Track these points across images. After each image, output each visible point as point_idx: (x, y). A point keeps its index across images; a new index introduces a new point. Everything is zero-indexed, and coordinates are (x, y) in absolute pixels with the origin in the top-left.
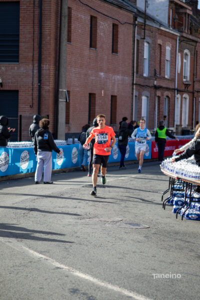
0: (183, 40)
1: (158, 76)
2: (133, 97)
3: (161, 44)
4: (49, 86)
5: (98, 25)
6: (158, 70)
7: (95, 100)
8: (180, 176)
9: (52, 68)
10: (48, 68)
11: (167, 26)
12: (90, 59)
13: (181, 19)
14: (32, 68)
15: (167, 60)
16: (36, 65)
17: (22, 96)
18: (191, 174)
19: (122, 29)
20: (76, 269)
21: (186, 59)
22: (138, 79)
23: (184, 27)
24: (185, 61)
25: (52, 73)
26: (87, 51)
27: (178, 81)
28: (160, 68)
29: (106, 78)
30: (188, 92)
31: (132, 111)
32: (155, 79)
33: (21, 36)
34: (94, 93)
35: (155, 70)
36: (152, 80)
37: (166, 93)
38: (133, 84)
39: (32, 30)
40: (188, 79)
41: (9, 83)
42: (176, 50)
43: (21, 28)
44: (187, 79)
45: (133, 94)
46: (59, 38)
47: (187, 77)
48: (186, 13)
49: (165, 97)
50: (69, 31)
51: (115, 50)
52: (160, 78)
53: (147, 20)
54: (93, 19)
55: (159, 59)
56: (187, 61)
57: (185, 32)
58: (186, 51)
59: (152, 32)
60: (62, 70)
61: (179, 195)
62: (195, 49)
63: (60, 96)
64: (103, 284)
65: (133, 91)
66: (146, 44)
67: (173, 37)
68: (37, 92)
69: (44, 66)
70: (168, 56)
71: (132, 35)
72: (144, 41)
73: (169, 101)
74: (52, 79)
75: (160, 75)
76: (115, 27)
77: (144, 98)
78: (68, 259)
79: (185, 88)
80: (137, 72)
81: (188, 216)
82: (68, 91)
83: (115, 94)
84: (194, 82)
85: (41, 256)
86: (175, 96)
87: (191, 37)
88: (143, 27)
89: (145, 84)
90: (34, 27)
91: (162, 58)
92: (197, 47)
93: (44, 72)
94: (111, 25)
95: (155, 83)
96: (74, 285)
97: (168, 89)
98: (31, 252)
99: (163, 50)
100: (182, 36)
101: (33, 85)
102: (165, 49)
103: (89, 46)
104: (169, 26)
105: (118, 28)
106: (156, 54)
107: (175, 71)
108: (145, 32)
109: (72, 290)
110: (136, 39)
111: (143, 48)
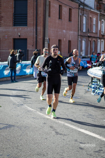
0: (101, 15)
3: (91, 17)
4: (40, 36)
5: (62, 9)
6: (90, 29)
7: (61, 42)
8: (95, 76)
9: (42, 28)
10: (40, 28)
12: (59, 24)
13: (100, 6)
14: (33, 29)
15: (94, 25)
16: (35, 27)
17: (29, 41)
19: (73, 11)
21: (102, 24)
22: (81, 33)
23: (101, 10)
24: (102, 25)
25: (42, 31)
26: (57, 21)
27: (99, 34)
28: (91, 28)
29: (66, 33)
30: (103, 39)
33: (28, 15)
34: (61, 39)
35: (89, 29)
36: (87, 34)
37: (94, 39)
38: (78, 35)
39: (33, 12)
40: (104, 33)
41: (23, 35)
42: (98, 20)
43: (28, 11)
45: (78, 40)
46: (45, 15)
48: (102, 3)
49: (93, 41)
50: (49, 12)
51: (70, 20)
52: (91, 32)
53: (85, 7)
54: (60, 6)
55: (90, 24)
56: (103, 25)
57: (102, 12)
58: (103, 20)
59: (87, 12)
60: (46, 29)
63: (45, 41)
65: (78, 39)
66: (84, 17)
67: (97, 14)
68: (35, 39)
69: (38, 28)
70: (94, 23)
71: (78, 14)
72: (83, 16)
73: (95, 43)
74: (42, 33)
75: (91, 31)
76: (70, 10)
77: (83, 42)
78: (44, 111)
79: (102, 37)
80: (80, 30)
81: (98, 93)
82: (49, 39)
83: (70, 40)
85: (33, 110)
86: (97, 41)
88: (83, 10)
89: (84, 35)
90: (34, 10)
91: (92, 24)
93: (38, 30)
95: (89, 35)
96: (45, 121)
97: (94, 37)
98: (29, 108)
99: (92, 20)
100: (101, 14)
101: (33, 36)
102: (93, 20)
103: (58, 19)
104: (95, 9)
105: (71, 10)
106: (89, 22)
107: (98, 28)
108: (84, 12)
109: (44, 123)
110: (80, 15)
111: (83, 19)
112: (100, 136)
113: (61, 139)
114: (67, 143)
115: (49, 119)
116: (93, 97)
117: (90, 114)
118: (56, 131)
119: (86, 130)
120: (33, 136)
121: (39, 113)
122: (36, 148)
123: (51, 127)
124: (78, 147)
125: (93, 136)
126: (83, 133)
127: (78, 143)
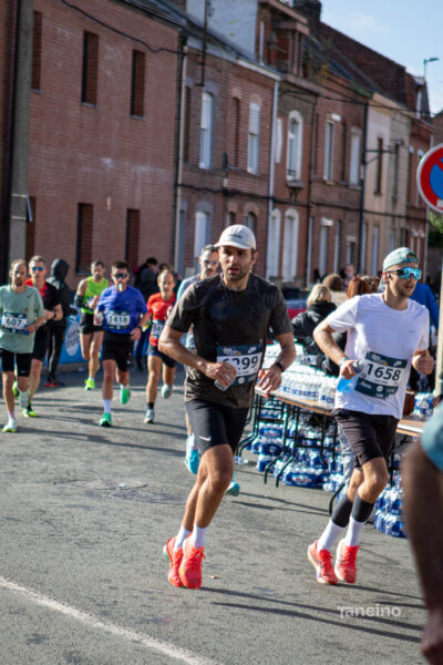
0: (288, 89)
1: (232, 168)
2: (175, 214)
3: (240, 97)
5: (100, 53)
6: (231, 156)
7: (91, 218)
11: (253, 58)
12: (81, 127)
13: (283, 43)
15: (252, 134)
18: (297, 387)
19: (153, 64)
20: (43, 592)
21: (293, 132)
22: (188, 173)
23: (289, 62)
24: (290, 135)
26: (75, 110)
27: (276, 180)
28: (237, 151)
29: (117, 171)
30: (296, 204)
31: (173, 246)
32: (223, 174)
34: (88, 201)
35: (225, 156)
36: (219, 178)
37: (250, 206)
38: (176, 185)
40: (298, 176)
42: (272, 112)
44: (294, 176)
45: (175, 207)
46: (12, 81)
47: (294, 172)
48: (294, 31)
49: (246, 214)
50: (36, 66)
51: (136, 108)
52: (236, 173)
53: (208, 45)
54: (89, 39)
55: (233, 131)
56: (296, 135)
57: (292, 73)
58: (294, 114)
59: (220, 71)
60: (20, 151)
61: (271, 432)
62: (314, 109)
63: (13, 208)
64: (101, 625)
65: (175, 201)
66: (206, 98)
67: (266, 83)
70: (254, 125)
71: (174, 77)
72: (201, 91)
73: (255, 222)
75: (236, 164)
76: (138, 57)
77: (200, 217)
79: (290, 196)
80: (186, 158)
81: (289, 478)
82: (33, 200)
83: (137, 207)
84: (310, 182)
86: (268, 214)
87: (304, 84)
88: (200, 59)
89: (202, 185)
91: (241, 130)
92: (318, 107)
94: (130, 54)
95: (226, 183)
96: (37, 628)
97: (252, 197)
99: (242, 112)
100: (285, 82)
102: (248, 110)
103: (79, 100)
104: (258, 57)
105: (144, 60)
106: (228, 120)
107: (270, 158)
108: (203, 71)
109: (32, 637)
110: (184, 84)
111: (201, 105)
115: (58, 613)
121: (4, 583)
123: (73, 659)
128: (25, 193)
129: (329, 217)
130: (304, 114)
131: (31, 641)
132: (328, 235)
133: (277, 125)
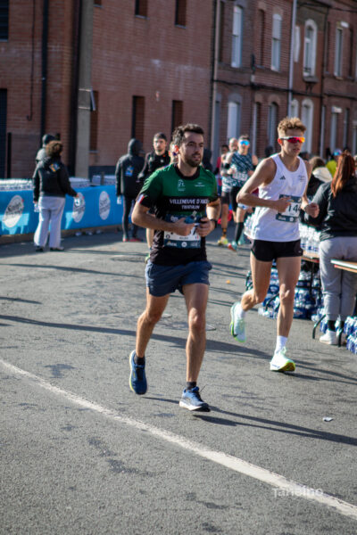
0: (305, 2)
1: (259, 66)
2: (211, 106)
3: (265, 9)
4: (60, 82)
6: (258, 57)
7: (143, 108)
9: (67, 50)
10: (60, 50)
12: (135, 35)
14: (31, 50)
15: (275, 39)
16: (39, 44)
17: (13, 99)
20: (78, 394)
21: (309, 37)
22: (222, 71)
24: (307, 40)
25: (67, 58)
26: (130, 21)
27: (295, 76)
28: (262, 52)
29: (164, 70)
30: (312, 96)
32: (251, 71)
34: (141, 94)
35: (253, 58)
36: (246, 75)
37: (273, 97)
38: (212, 80)
40: (313, 72)
42: (291, 21)
44: (310, 72)
45: (211, 98)
47: (310, 69)
49: (270, 104)
51: (180, 19)
52: (262, 71)
55: (260, 37)
56: (312, 40)
58: (310, 23)
60: (85, 55)
62: (326, 18)
63: (80, 99)
64: (119, 418)
65: (212, 94)
66: (237, 10)
68: (41, 93)
69: (53, 47)
70: (276, 32)
72: (232, 5)
73: (277, 111)
74: (66, 70)
75: (262, 64)
77: (232, 108)
78: (67, 379)
79: (306, 89)
80: (220, 59)
82: (96, 93)
83: (180, 98)
84: (323, 78)
85: (22, 372)
86: (288, 103)
89: (234, 81)
91: (266, 35)
92: (329, 17)
93: (53, 57)
95: (253, 79)
96: (69, 420)
97: (275, 90)
98: (7, 365)
99: (267, 21)
101: (32, 80)
102: (272, 20)
103: (133, 13)
106: (255, 27)
107: (289, 58)
109: (65, 426)
110: (218, 0)
111: (232, 16)
112: (288, 480)
113: (133, 492)
114: (157, 505)
115: (88, 409)
116: (262, 325)
117: (252, 394)
118: (115, 458)
119: (233, 454)
120: (21, 476)
121: (49, 387)
122: (29, 526)
123: (94, 442)
124: (198, 524)
125: (259, 481)
126: (220, 465)
127: (201, 505)
128: (89, 88)
129: (338, 106)
130: (318, 23)
131: (64, 428)
132: (338, 121)
133: (295, 31)
